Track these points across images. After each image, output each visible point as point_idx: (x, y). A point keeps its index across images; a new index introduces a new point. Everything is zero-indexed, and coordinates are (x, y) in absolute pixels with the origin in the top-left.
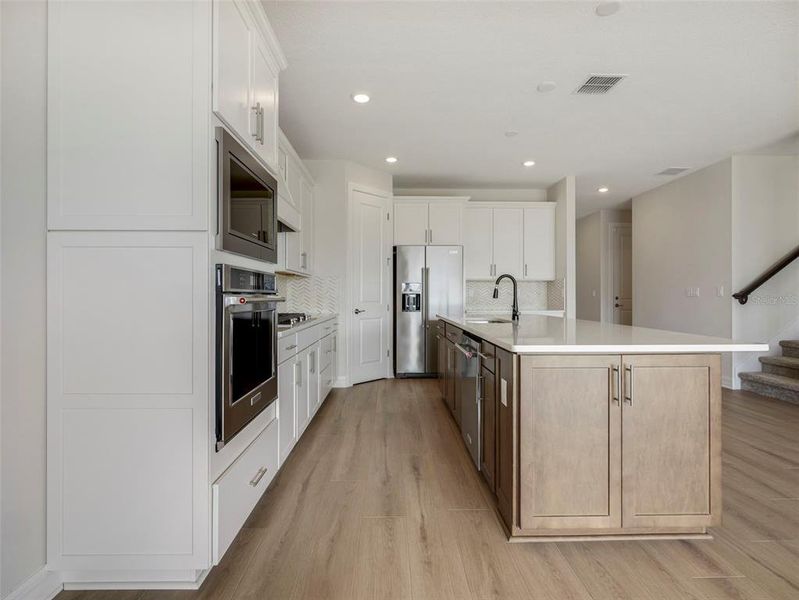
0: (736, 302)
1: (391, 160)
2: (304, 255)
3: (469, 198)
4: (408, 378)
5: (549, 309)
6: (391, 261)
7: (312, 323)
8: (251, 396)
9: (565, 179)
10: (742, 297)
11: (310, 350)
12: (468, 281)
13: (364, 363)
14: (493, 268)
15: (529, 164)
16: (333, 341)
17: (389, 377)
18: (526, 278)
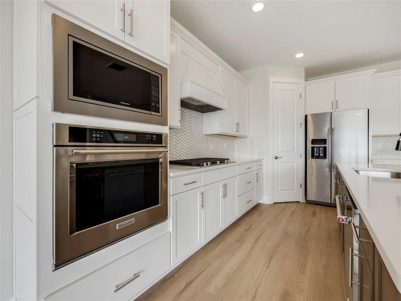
1: (299, 55)
2: (238, 124)
4: (316, 204)
6: (303, 125)
7: (231, 164)
8: (118, 222)
11: (223, 183)
12: (373, 136)
13: (281, 190)
16: (256, 175)
17: (301, 201)
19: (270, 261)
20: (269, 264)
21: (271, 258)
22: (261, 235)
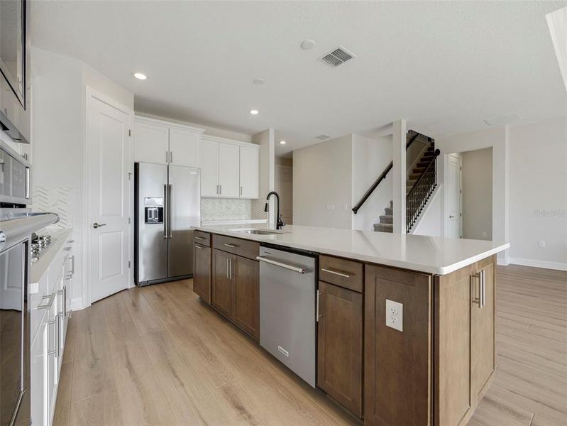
0: (353, 212)
1: (140, 76)
3: (204, 130)
5: (252, 219)
6: (133, 176)
9: (268, 130)
10: (355, 210)
12: (201, 198)
14: (219, 188)
15: (254, 112)
17: (129, 287)
18: (242, 197)
19: (176, 376)
20: (179, 380)
21: (174, 372)
22: (127, 356)
